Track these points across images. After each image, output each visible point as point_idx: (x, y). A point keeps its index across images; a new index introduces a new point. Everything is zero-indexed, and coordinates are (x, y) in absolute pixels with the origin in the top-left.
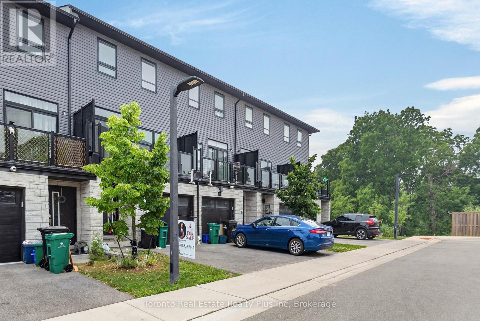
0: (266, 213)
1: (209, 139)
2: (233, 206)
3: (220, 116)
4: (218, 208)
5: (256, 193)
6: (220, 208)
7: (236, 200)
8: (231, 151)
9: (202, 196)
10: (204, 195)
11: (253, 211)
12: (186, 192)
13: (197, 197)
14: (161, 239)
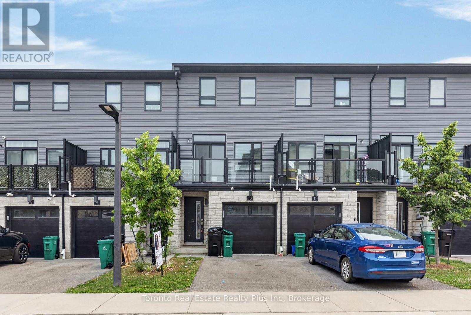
0: (417, 219)
1: (325, 135)
2: (341, 211)
3: (344, 104)
4: (317, 215)
5: (385, 192)
6: (320, 215)
7: (344, 204)
8: (362, 142)
9: (288, 203)
10: (290, 202)
11: (382, 217)
12: (265, 200)
13: (280, 204)
14: (225, 248)
